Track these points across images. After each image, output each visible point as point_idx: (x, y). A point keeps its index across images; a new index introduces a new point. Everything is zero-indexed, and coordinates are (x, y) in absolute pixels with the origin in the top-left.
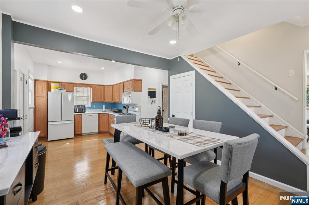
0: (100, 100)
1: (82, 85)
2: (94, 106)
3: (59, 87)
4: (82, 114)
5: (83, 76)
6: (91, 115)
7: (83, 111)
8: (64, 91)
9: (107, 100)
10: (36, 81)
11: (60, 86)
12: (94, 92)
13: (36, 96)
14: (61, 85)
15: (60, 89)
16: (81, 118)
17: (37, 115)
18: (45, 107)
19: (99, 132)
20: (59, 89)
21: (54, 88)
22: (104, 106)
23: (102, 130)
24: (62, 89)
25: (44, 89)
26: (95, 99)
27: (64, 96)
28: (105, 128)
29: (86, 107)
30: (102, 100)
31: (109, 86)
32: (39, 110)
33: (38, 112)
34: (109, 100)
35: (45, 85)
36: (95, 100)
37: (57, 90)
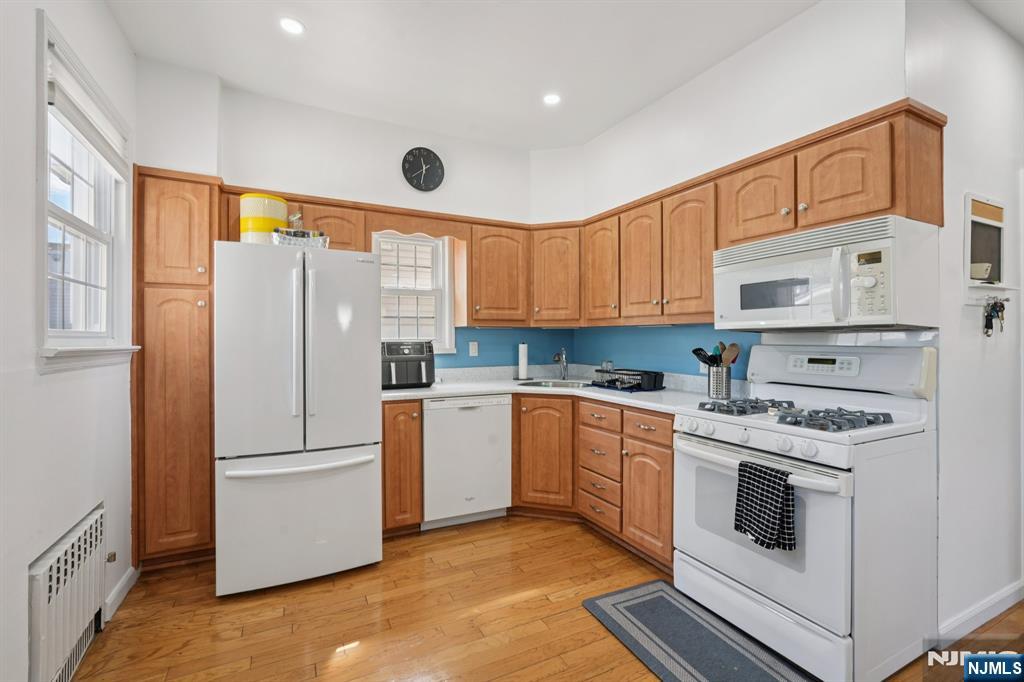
0: (507, 314)
1: (414, 221)
2: (473, 349)
3: (289, 224)
4: (421, 401)
5: (422, 168)
6: (471, 403)
7: (424, 381)
8: (315, 245)
9: (546, 314)
10: (149, 181)
11: (295, 218)
12: (475, 263)
13: (149, 277)
14: (301, 209)
15: (295, 234)
16: (416, 423)
17: (153, 404)
18: (199, 351)
19: (517, 513)
20: (288, 233)
21: (259, 230)
22: (523, 349)
23: (531, 496)
24: (304, 235)
25: (196, 233)
26: (483, 305)
27: (317, 275)
28: (554, 486)
29: (435, 352)
30: (520, 313)
31: (559, 232)
32: (165, 373)
33: (163, 384)
34: (562, 314)
35: (201, 206)
36: (484, 314)
37: (275, 235)
